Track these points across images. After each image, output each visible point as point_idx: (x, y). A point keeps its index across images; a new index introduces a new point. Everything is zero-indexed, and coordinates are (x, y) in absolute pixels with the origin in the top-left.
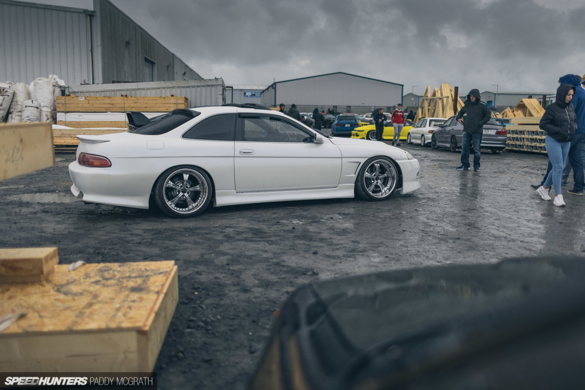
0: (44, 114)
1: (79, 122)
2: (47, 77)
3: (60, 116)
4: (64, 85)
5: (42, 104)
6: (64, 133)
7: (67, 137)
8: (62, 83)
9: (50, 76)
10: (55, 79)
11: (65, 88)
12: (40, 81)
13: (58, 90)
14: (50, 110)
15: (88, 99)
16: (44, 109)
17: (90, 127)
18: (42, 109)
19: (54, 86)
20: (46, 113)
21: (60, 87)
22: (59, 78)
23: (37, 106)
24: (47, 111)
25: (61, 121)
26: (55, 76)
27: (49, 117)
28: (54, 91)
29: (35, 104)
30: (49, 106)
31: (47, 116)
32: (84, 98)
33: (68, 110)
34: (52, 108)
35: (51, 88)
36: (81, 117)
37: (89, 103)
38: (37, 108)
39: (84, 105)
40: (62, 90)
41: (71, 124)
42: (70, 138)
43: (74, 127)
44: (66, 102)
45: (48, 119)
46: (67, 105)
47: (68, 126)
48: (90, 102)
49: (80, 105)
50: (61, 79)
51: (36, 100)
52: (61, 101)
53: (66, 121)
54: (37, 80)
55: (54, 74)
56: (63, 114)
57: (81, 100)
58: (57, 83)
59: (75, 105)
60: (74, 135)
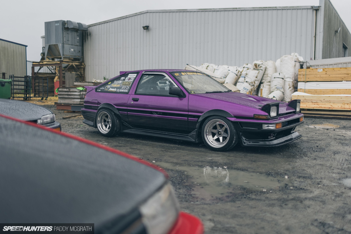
0: (287, 84)
1: (317, 90)
2: (290, 55)
3: (300, 85)
4: (303, 60)
5: (286, 76)
6: (307, 98)
7: (308, 102)
8: (301, 59)
9: (292, 54)
10: (296, 56)
11: (303, 63)
12: (286, 58)
13: (298, 65)
14: (292, 80)
15: (326, 70)
16: (288, 80)
17: (326, 94)
18: (286, 80)
19: (295, 61)
20: (289, 83)
21: (300, 62)
22: (299, 55)
23: (283, 77)
24: (289, 81)
25: (301, 89)
26: (296, 54)
27: (291, 86)
28: (295, 66)
29: (281, 76)
30: (291, 77)
31: (289, 85)
32: (322, 70)
33: (308, 80)
34: (294, 79)
35: (293, 63)
36: (318, 86)
37: (326, 74)
38: (283, 79)
39: (322, 76)
40: (300, 65)
41: (309, 92)
42: (311, 103)
43: (312, 94)
44: (307, 74)
45: (290, 88)
46: (307, 76)
47: (307, 93)
48: (328, 73)
49: (318, 76)
50: (300, 56)
51: (282, 73)
52: (302, 72)
53: (305, 89)
54: (283, 57)
55: (295, 52)
56: (304, 83)
57: (320, 71)
58: (298, 59)
59: (314, 76)
60: (315, 100)
